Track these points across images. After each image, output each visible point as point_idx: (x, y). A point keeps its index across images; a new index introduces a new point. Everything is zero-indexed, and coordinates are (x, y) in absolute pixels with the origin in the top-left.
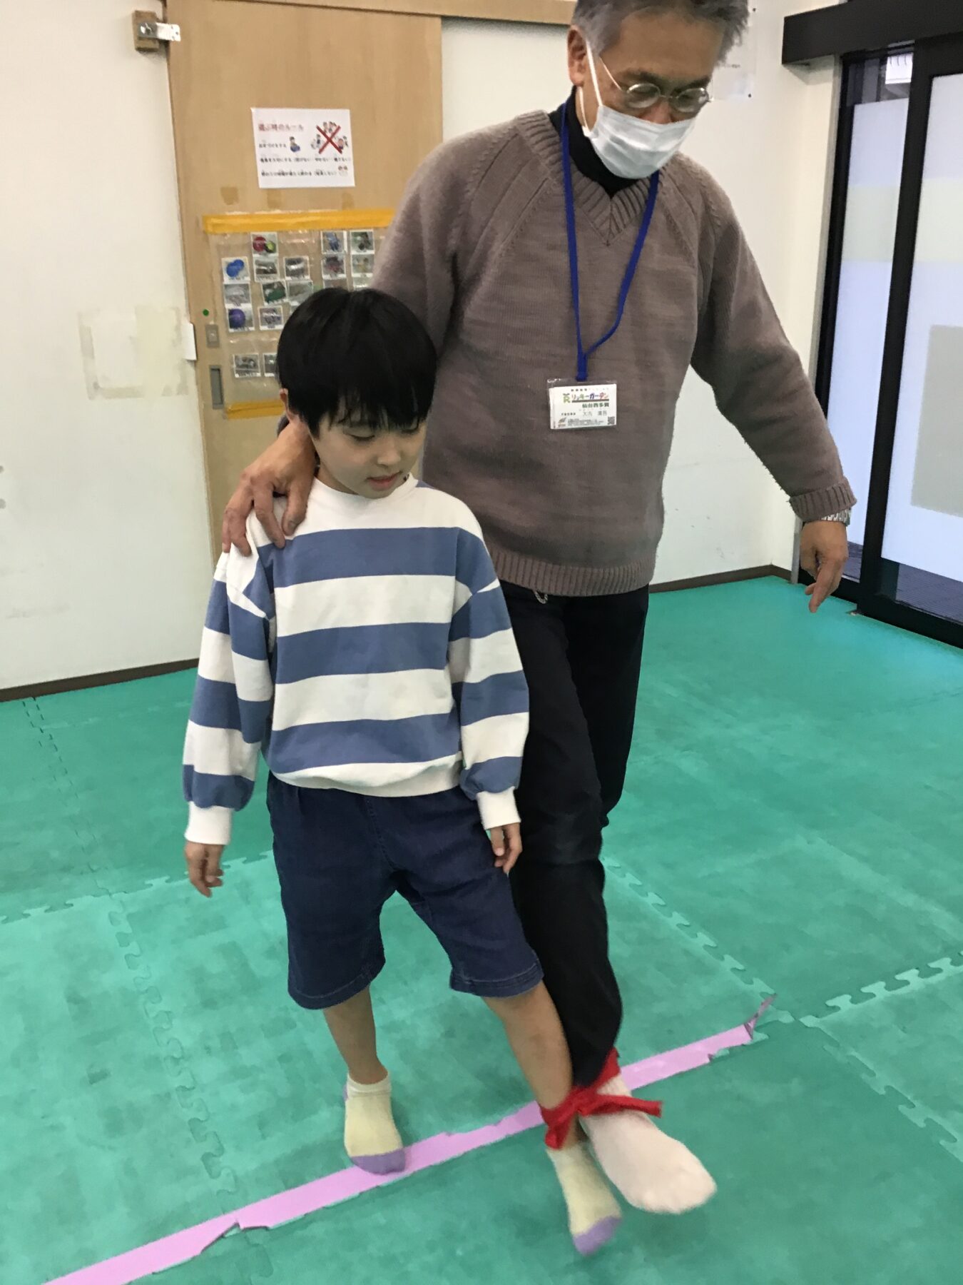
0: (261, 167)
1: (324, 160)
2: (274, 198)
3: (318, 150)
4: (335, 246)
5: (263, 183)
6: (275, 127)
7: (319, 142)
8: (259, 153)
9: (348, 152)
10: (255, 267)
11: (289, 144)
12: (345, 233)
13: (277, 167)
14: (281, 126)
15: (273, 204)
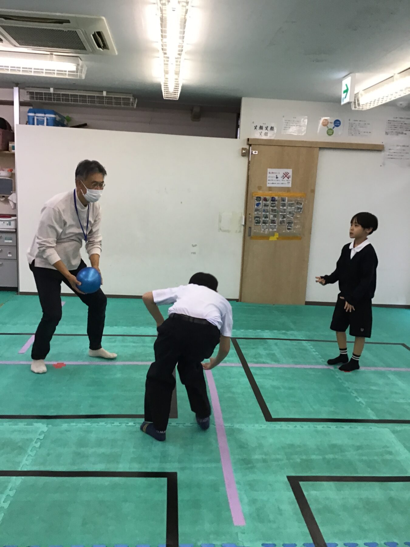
0: (268, 182)
1: (284, 180)
2: (270, 189)
3: (282, 178)
4: (283, 200)
5: (268, 185)
6: (273, 173)
7: (283, 176)
8: (268, 179)
9: (290, 179)
10: (263, 204)
11: (276, 177)
12: (287, 198)
13: (272, 182)
14: (274, 173)
15: (270, 191)
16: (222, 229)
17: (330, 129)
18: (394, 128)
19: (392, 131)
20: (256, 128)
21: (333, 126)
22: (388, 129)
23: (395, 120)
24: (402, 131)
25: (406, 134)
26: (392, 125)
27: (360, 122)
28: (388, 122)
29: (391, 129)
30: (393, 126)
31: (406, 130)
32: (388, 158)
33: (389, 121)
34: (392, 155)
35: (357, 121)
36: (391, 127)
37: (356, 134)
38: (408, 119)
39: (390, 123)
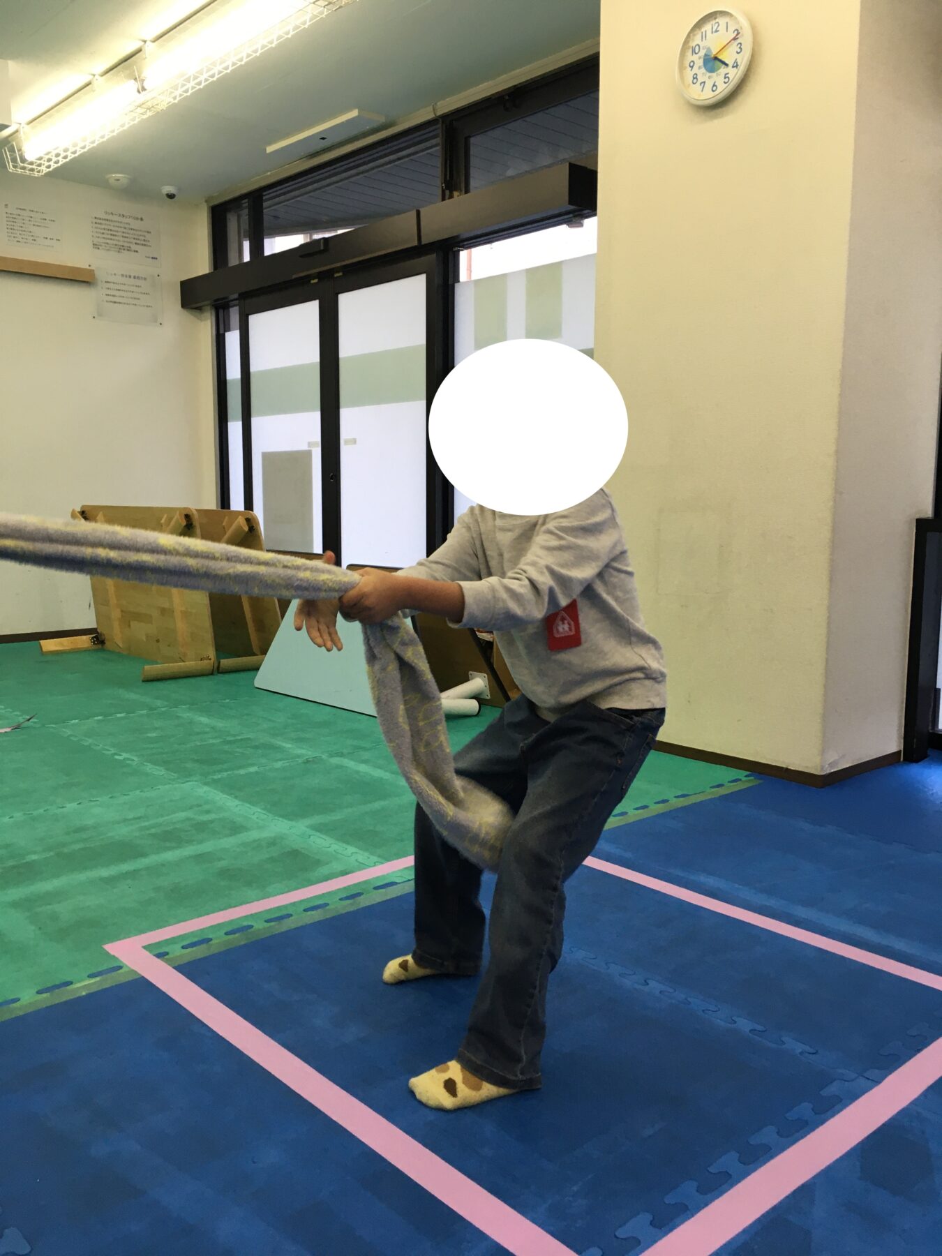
18: (109, 237)
19: (108, 241)
22: (98, 237)
23: (110, 217)
24: (128, 245)
25: (137, 252)
26: (104, 229)
27: (31, 214)
28: (95, 221)
29: (104, 238)
30: (106, 232)
31: (136, 243)
32: (107, 301)
33: (95, 218)
34: (114, 296)
35: (24, 210)
36: (103, 233)
37: (25, 240)
38: (137, 219)
39: (100, 224)
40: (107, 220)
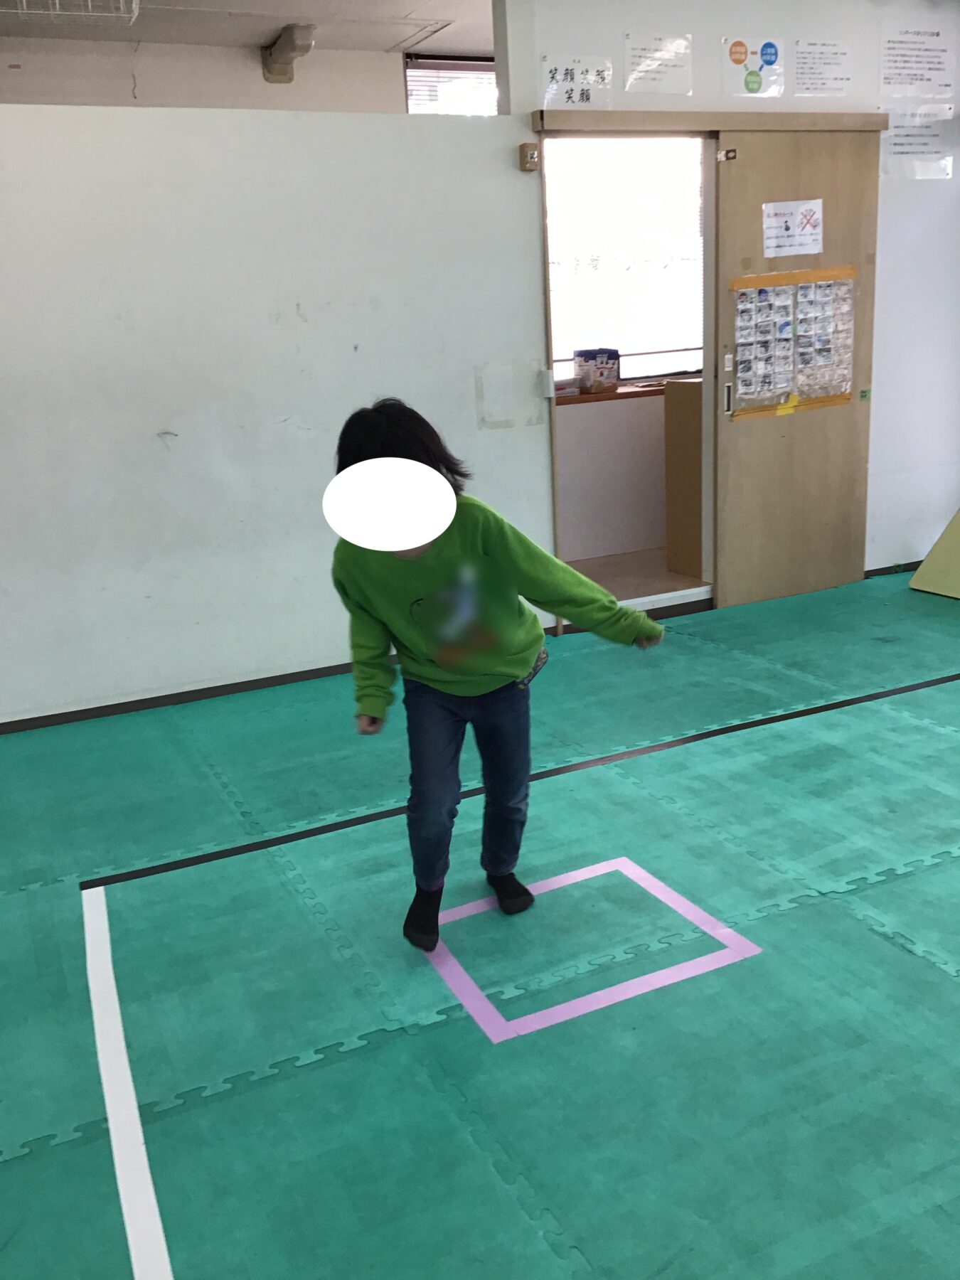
16: (487, 419)
17: (751, 73)
18: (902, 65)
19: (901, 71)
20: (553, 78)
21: (758, 60)
22: (890, 68)
23: (904, 37)
24: (921, 72)
25: (929, 80)
26: (897, 55)
27: (824, 49)
28: (887, 45)
29: (897, 68)
30: (899, 59)
31: (930, 69)
32: (895, 153)
33: (889, 41)
34: (902, 144)
35: (815, 44)
36: (896, 62)
37: (814, 86)
38: (933, 34)
39: (894, 48)
40: (901, 42)
